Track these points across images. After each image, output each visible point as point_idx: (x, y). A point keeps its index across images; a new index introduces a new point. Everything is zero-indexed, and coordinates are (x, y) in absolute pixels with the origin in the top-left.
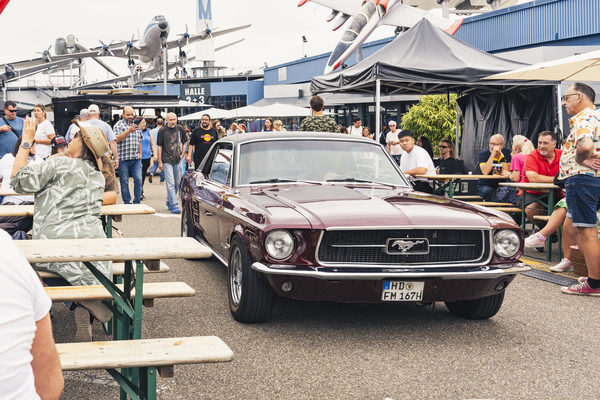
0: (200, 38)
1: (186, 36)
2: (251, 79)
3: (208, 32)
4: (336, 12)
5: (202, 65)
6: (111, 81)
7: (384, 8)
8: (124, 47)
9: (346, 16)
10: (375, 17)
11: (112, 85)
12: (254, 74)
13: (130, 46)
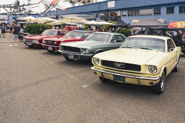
0: (27, 5)
1: (24, 5)
2: (38, 15)
3: (29, 4)
4: (45, 5)
5: (28, 11)
6: (7, 13)
7: (53, 5)
8: (9, 6)
9: (47, 6)
10: (52, 6)
11: (7, 14)
12: (39, 14)
13: (10, 6)
